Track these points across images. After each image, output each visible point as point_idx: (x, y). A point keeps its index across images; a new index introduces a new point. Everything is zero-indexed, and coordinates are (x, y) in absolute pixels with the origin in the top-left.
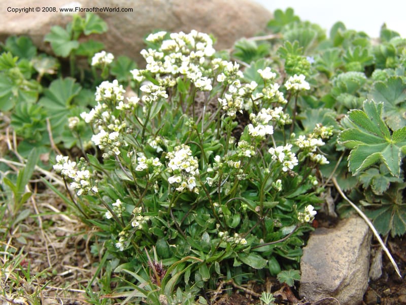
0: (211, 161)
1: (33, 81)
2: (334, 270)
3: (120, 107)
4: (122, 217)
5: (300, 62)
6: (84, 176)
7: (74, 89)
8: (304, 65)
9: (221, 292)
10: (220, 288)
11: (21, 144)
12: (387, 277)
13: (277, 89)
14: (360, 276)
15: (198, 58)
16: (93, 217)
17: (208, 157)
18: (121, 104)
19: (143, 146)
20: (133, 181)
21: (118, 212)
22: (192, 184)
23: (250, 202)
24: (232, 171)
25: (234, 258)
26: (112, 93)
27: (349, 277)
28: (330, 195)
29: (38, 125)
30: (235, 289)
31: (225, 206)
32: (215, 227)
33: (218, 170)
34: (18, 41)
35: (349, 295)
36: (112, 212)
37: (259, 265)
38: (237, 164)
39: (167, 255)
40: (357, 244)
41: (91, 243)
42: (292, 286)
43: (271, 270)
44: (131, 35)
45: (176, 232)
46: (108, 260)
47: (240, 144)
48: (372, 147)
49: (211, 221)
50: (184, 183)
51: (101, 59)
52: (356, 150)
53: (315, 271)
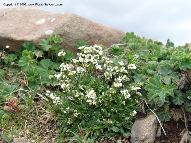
0: (101, 94)
1: (34, 59)
2: (143, 133)
3: (70, 74)
4: (69, 113)
5: (133, 58)
6: (58, 99)
7: (50, 63)
8: (135, 59)
9: (103, 140)
10: (103, 138)
11: (30, 84)
12: (163, 136)
13: (125, 69)
14: (152, 135)
15: (97, 57)
16: (58, 112)
17: (100, 92)
18: (70, 73)
19: (77, 88)
20: (74, 100)
21: (68, 111)
22: (94, 103)
23: (114, 108)
24: (108, 97)
25: (108, 128)
26: (66, 69)
27: (148, 135)
28: (143, 106)
29: (36, 77)
30: (108, 139)
31: (105, 110)
32: (102, 117)
33: (103, 97)
34: (28, 44)
35: (148, 142)
36: (66, 111)
37: (117, 130)
38: (110, 95)
39: (85, 126)
40: (152, 124)
41: (57, 121)
42: (128, 138)
43: (121, 132)
44: (71, 43)
45: (88, 118)
46: (63, 128)
47: (111, 89)
48: (156, 91)
49: (100, 115)
50: (92, 102)
51: (61, 54)
52: (150, 92)
53: (136, 133)
